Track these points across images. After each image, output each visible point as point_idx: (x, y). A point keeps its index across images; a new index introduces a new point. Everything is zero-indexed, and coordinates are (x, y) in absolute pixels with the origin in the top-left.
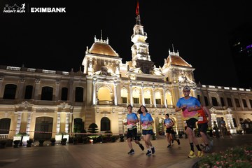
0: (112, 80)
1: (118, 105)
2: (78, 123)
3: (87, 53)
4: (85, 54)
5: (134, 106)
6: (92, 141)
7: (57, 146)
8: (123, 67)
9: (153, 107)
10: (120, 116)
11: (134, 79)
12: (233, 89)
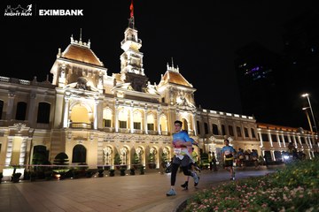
0: (91, 96)
1: (98, 129)
2: (40, 153)
3: (58, 57)
4: (56, 58)
5: (119, 132)
6: (59, 176)
7: (6, 184)
8: (109, 81)
9: (144, 133)
10: (100, 144)
11: (122, 96)
12: (236, 115)
